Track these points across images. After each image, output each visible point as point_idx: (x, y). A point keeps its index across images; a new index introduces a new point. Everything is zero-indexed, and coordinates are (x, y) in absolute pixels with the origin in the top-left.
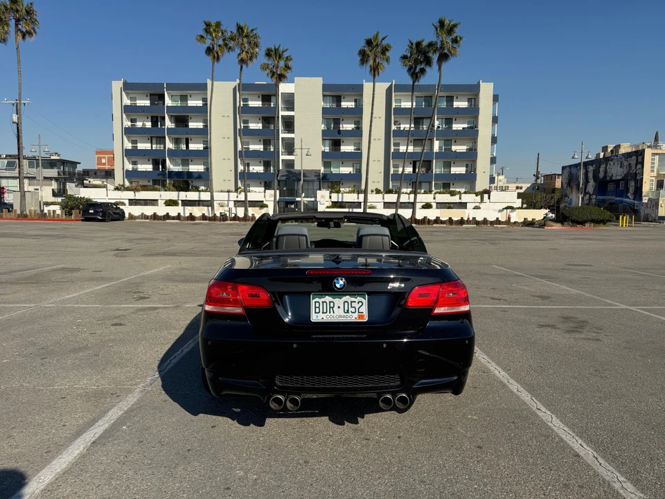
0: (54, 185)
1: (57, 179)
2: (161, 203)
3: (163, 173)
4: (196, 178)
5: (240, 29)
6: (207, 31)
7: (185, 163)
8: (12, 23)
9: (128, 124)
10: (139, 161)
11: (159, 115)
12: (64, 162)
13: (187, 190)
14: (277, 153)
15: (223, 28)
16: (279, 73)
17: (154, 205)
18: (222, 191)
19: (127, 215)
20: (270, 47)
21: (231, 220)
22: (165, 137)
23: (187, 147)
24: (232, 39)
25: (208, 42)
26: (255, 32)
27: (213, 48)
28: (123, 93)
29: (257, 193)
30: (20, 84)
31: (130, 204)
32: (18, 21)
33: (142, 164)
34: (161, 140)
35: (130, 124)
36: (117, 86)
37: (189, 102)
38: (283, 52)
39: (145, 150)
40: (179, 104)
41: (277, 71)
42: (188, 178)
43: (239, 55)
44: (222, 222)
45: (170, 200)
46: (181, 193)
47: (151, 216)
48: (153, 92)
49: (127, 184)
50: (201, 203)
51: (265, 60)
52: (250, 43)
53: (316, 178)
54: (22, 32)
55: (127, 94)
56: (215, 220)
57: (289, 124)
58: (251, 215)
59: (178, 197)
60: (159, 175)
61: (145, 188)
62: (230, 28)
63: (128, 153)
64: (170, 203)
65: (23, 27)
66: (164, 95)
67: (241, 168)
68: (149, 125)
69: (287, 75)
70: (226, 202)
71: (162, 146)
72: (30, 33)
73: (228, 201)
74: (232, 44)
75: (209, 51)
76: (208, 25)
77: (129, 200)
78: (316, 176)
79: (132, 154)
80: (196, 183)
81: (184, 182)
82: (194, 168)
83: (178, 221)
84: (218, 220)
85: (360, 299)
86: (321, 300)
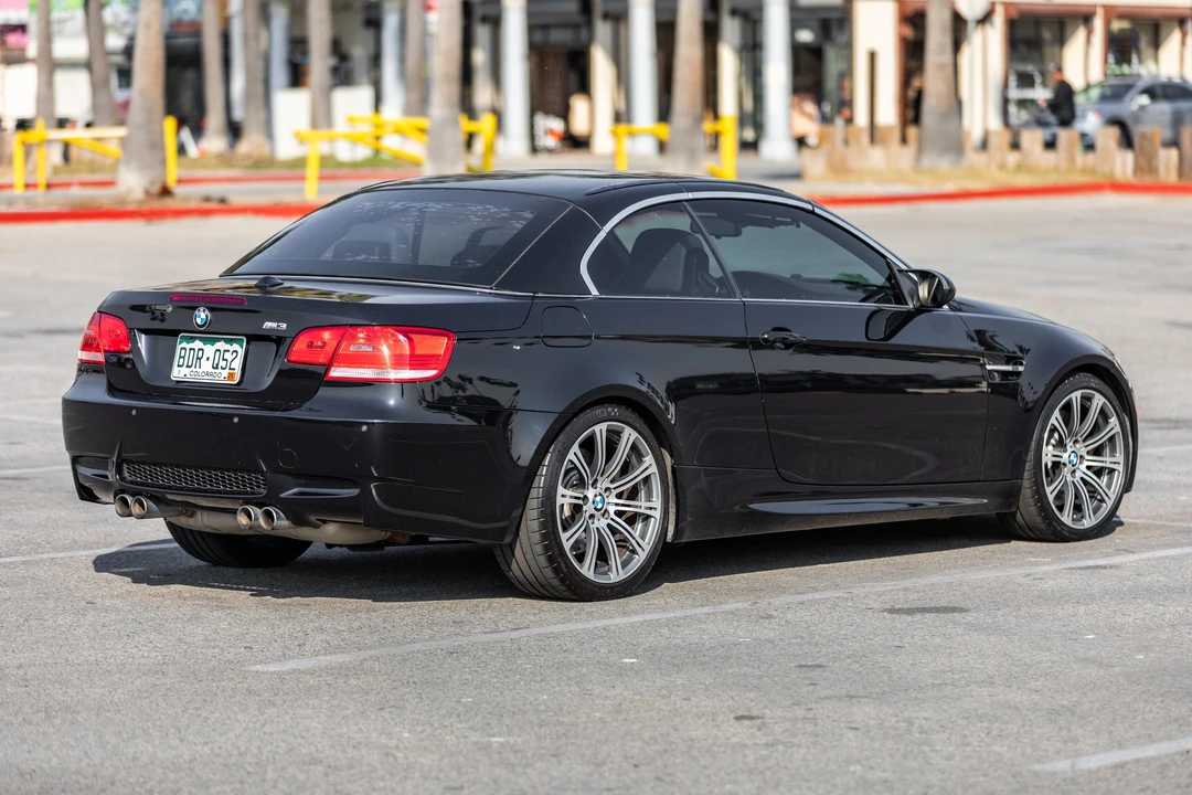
85: (236, 346)
86: (188, 346)
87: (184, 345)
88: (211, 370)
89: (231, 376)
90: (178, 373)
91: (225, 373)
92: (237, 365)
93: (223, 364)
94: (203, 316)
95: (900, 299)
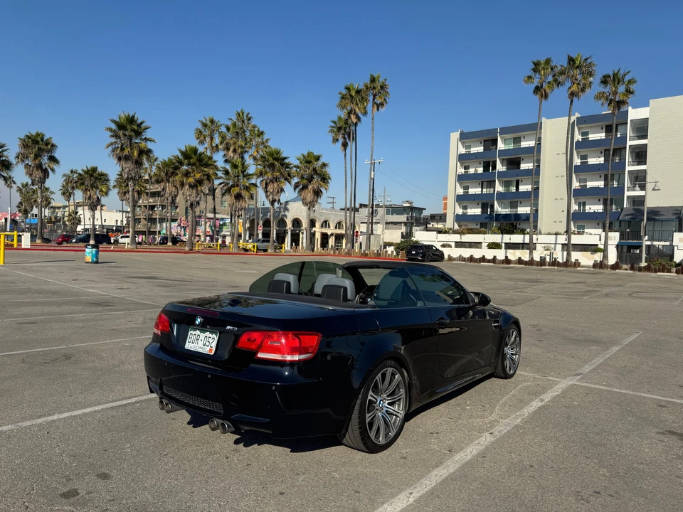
0: (403, 229)
1: (405, 224)
2: (484, 245)
3: (490, 217)
4: (524, 220)
5: (571, 60)
6: (535, 70)
7: (514, 205)
8: (371, 98)
9: (461, 171)
10: (469, 206)
11: (491, 160)
12: (412, 209)
13: (511, 233)
14: (621, 189)
15: (553, 64)
16: (617, 100)
17: (478, 248)
18: (549, 234)
19: (446, 257)
20: (607, 73)
21: (549, 266)
22: (495, 181)
23: (517, 188)
24: (562, 73)
25: (536, 82)
26: (589, 61)
27: (542, 87)
28: (459, 143)
29: (592, 235)
30: (372, 147)
31: (456, 246)
32: (375, 96)
33: (471, 208)
34: (491, 184)
35: (463, 171)
36: (455, 136)
37: (522, 143)
38: (624, 76)
39: (476, 194)
40: (511, 147)
41: (615, 98)
42: (515, 220)
43: (570, 88)
44: (539, 267)
45: (493, 243)
46: (505, 235)
47: (468, 258)
48: (486, 139)
49: (456, 227)
50: (525, 246)
51: (601, 89)
52: (582, 73)
53: (674, 217)
54: (377, 104)
55: (463, 143)
56: (531, 265)
57: (640, 155)
58: (573, 260)
59: (502, 239)
60: (486, 218)
61: (471, 231)
62: (560, 62)
63: (459, 199)
64: (493, 246)
65: (378, 101)
66: (497, 139)
67: (575, 207)
68: (480, 170)
69: (628, 101)
70: (553, 245)
71: (492, 190)
72: (382, 104)
73: (556, 244)
74: (561, 79)
75: (537, 90)
76: (537, 64)
77: (456, 242)
78: (675, 214)
79: (463, 199)
80: (522, 226)
81: (511, 224)
82: (523, 210)
83: (492, 264)
84: (534, 265)
85: (214, 336)
86: (194, 333)
87: (192, 332)
88: (202, 346)
89: (211, 350)
90: (189, 346)
91: (208, 348)
92: (214, 345)
93: (207, 344)
94: (199, 320)
95: (468, 303)
